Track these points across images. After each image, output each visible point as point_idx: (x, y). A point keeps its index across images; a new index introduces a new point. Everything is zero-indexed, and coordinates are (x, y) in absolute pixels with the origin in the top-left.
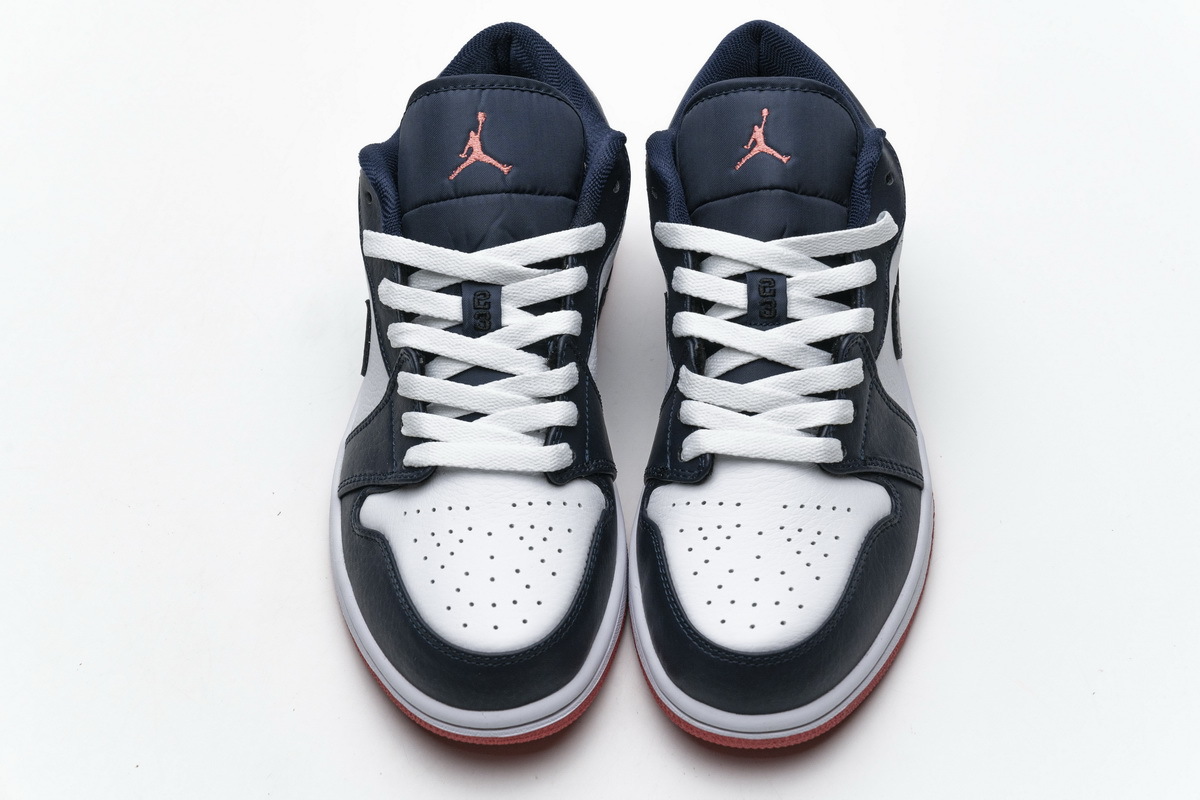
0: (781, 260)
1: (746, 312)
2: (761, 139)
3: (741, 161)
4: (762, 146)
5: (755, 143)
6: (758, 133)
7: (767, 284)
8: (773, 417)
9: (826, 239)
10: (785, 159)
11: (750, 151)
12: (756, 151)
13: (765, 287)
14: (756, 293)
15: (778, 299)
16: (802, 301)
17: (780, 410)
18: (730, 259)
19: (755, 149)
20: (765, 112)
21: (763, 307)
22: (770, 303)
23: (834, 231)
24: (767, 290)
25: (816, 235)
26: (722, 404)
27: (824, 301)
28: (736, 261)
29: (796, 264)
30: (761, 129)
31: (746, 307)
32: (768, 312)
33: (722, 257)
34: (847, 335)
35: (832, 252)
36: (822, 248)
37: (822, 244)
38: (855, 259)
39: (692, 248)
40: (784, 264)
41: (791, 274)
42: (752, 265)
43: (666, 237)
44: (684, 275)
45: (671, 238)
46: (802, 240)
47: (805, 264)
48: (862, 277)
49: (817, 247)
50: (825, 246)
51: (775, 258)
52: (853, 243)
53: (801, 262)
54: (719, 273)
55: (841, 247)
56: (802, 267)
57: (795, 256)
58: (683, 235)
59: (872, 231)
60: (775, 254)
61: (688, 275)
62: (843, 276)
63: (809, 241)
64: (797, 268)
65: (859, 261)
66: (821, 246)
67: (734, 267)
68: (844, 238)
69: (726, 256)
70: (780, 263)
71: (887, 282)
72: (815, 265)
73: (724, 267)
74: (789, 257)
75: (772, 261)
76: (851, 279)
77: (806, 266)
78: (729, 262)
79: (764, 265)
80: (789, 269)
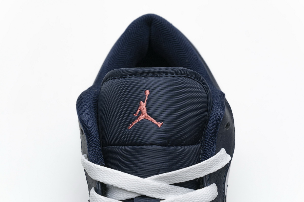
0: (159, 190)
2: (145, 110)
3: (132, 124)
4: (145, 115)
5: (141, 113)
6: (143, 105)
9: (186, 172)
10: (159, 125)
11: (137, 117)
12: (141, 118)
18: (126, 190)
19: (141, 117)
20: (148, 92)
23: (191, 165)
25: (180, 170)
28: (130, 192)
29: (166, 191)
30: (145, 103)
33: (121, 189)
35: (191, 178)
36: (185, 177)
37: (184, 175)
38: (205, 184)
39: (101, 181)
40: (160, 193)
41: (163, 198)
42: (140, 194)
43: (91, 171)
44: (96, 199)
45: (89, 171)
46: (171, 175)
47: (174, 191)
48: (209, 197)
49: (181, 177)
50: (186, 176)
51: (154, 190)
52: (204, 170)
53: (171, 190)
54: (119, 197)
55: (197, 174)
56: (171, 193)
57: (167, 187)
58: (96, 172)
59: (214, 160)
60: (155, 187)
61: (98, 199)
62: (197, 197)
63: (175, 175)
64: (167, 194)
65: (207, 186)
66: (184, 176)
67: (128, 195)
68: (198, 169)
69: (123, 188)
70: (158, 192)
71: (224, 193)
72: (180, 190)
73: (123, 194)
74: (163, 189)
75: (153, 192)
76: (202, 199)
77: (174, 192)
78: (125, 192)
79: (148, 194)
80: (162, 195)
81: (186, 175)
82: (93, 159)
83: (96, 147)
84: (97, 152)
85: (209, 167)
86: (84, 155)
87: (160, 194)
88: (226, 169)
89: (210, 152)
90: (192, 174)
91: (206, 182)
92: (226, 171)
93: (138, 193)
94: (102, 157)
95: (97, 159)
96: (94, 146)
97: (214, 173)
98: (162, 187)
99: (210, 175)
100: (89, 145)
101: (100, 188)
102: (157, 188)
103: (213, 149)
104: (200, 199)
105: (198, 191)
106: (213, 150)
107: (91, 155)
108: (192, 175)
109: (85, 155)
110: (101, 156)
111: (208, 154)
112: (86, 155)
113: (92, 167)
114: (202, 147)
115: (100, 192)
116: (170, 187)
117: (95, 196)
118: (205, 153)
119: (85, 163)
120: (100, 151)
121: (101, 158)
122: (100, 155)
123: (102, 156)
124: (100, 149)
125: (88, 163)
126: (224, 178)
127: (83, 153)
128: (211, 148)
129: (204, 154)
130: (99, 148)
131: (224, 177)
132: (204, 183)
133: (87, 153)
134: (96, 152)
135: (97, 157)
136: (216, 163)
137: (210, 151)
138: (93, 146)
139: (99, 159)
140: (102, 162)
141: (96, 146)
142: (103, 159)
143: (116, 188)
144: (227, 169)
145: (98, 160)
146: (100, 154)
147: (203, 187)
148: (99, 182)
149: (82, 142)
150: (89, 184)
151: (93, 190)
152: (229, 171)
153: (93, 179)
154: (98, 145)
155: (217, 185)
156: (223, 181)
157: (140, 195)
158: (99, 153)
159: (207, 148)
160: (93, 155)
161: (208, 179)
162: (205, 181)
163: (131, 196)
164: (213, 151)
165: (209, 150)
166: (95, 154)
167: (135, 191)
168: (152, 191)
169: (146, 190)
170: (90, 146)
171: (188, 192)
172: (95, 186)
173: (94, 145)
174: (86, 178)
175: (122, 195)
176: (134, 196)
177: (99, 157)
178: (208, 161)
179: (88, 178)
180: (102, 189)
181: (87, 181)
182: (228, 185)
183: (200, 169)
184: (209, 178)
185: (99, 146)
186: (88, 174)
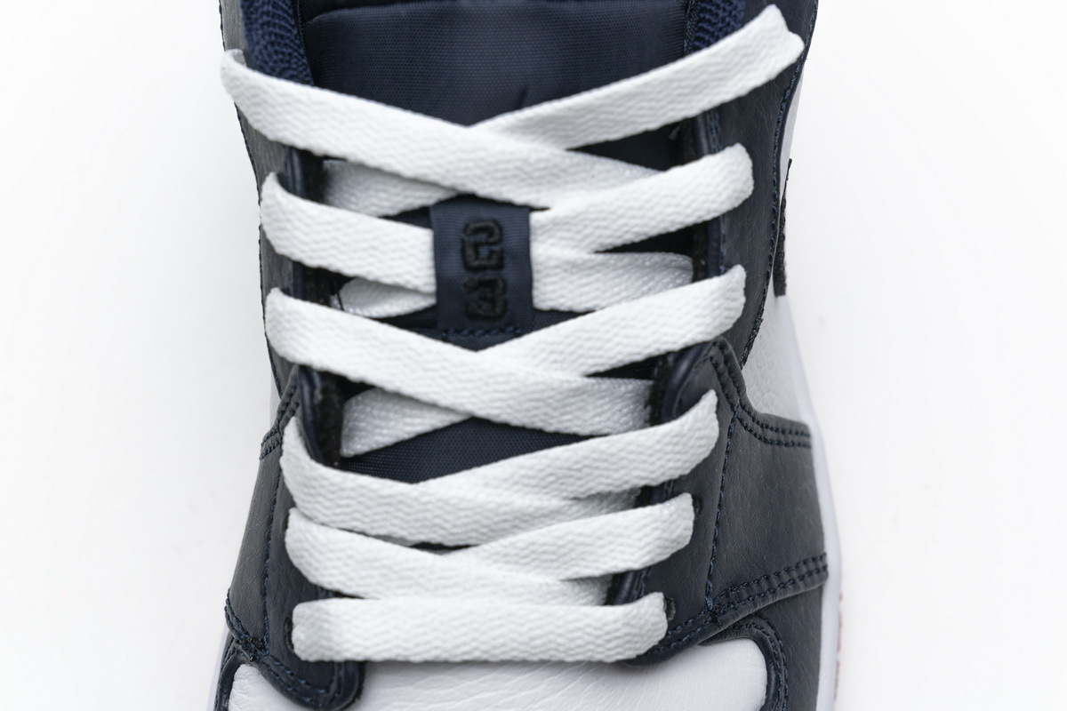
0: (525, 174)
1: (431, 301)
7: (482, 237)
8: (505, 558)
9: (630, 96)
13: (476, 246)
14: (454, 261)
15: (510, 273)
16: (573, 267)
17: (523, 538)
18: (396, 177)
21: (476, 295)
22: (491, 284)
24: (484, 251)
26: (383, 532)
27: (627, 258)
28: (415, 181)
29: (553, 176)
31: (432, 288)
32: (485, 306)
33: (378, 172)
34: (685, 351)
35: (648, 122)
36: (623, 117)
37: (622, 109)
38: (705, 146)
39: (301, 143)
40: (531, 181)
41: (541, 203)
42: (452, 189)
43: (259, 109)
44: (284, 213)
45: (253, 109)
46: (570, 109)
47: (583, 175)
48: (720, 194)
49: (611, 117)
50: (631, 112)
51: (507, 170)
52: (698, 90)
53: (572, 170)
54: (373, 205)
55: (670, 106)
56: (574, 182)
57: (558, 160)
58: (279, 109)
59: (736, 50)
60: (508, 161)
61: (293, 213)
62: (674, 197)
63: (588, 109)
64: (557, 186)
65: (712, 152)
66: (620, 114)
67: (408, 193)
68: (676, 84)
69: (387, 168)
70: (523, 180)
71: (776, 184)
72: (608, 171)
73: (385, 191)
74: (542, 165)
75: (503, 178)
76: (693, 201)
77: (584, 180)
78: (395, 182)
79: (484, 189)
80: (538, 191)
81: (630, 108)
82: (266, 63)
83: (274, 14)
84: (282, 37)
85: (720, 75)
86: (230, 52)
87: (530, 185)
88: (785, 95)
89: (720, 25)
90: (653, 104)
91: (707, 137)
92: (784, 101)
93: (447, 183)
94: (299, 54)
95: (282, 61)
96: (268, 13)
97: (739, 102)
98: (539, 161)
99: (721, 111)
100: (249, 7)
101: (298, 172)
102: (518, 164)
103: (734, 12)
104: (685, 203)
105: (677, 173)
106: (735, 16)
107: (257, 48)
108: (651, 109)
109: (236, 51)
110: (296, 50)
111: (713, 33)
112: (241, 52)
113: (265, 92)
114: (691, 10)
115: (298, 187)
116: (568, 161)
117: (278, 204)
118: (702, 29)
119: (234, 79)
120: (290, 31)
121: (296, 57)
122: (291, 47)
123: (302, 51)
124: (290, 25)
125: (247, 78)
126: (775, 128)
127: (229, 44)
128: (724, 10)
129: (697, 31)
130: (289, 18)
131: (779, 122)
132: (701, 144)
133: (243, 43)
134: (276, 35)
135: (283, 53)
136: (744, 61)
137: (723, 19)
138: (263, 13)
139: (288, 62)
140: (301, 72)
141: (275, 11)
142: (304, 64)
143: (361, 168)
144: (789, 91)
145: (287, 65)
146: (292, 41)
147: (696, 155)
148: (292, 149)
149: (223, 6)
150: (258, 166)
151: (271, 184)
152: (796, 105)
153: (271, 136)
154: (282, 9)
155: (750, 151)
156: (773, 140)
157: (452, 194)
158: (288, 38)
159: (710, 11)
160: (266, 47)
161: (716, 128)
162: (702, 134)
163: (420, 198)
164: (735, 21)
165: (717, 15)
166: (272, 44)
167: (433, 177)
168: (499, 175)
169: (478, 172)
170: (252, 13)
171: (637, 178)
172: (280, 168)
173: (265, 8)
174: (246, 142)
175: (383, 195)
176: (429, 198)
177: (290, 54)
178: (715, 55)
179: (255, 141)
180: (305, 175)
181: (250, 156)
182: (790, 161)
183: (684, 83)
184: (717, 125)
185: (285, 11)
186: (251, 120)
